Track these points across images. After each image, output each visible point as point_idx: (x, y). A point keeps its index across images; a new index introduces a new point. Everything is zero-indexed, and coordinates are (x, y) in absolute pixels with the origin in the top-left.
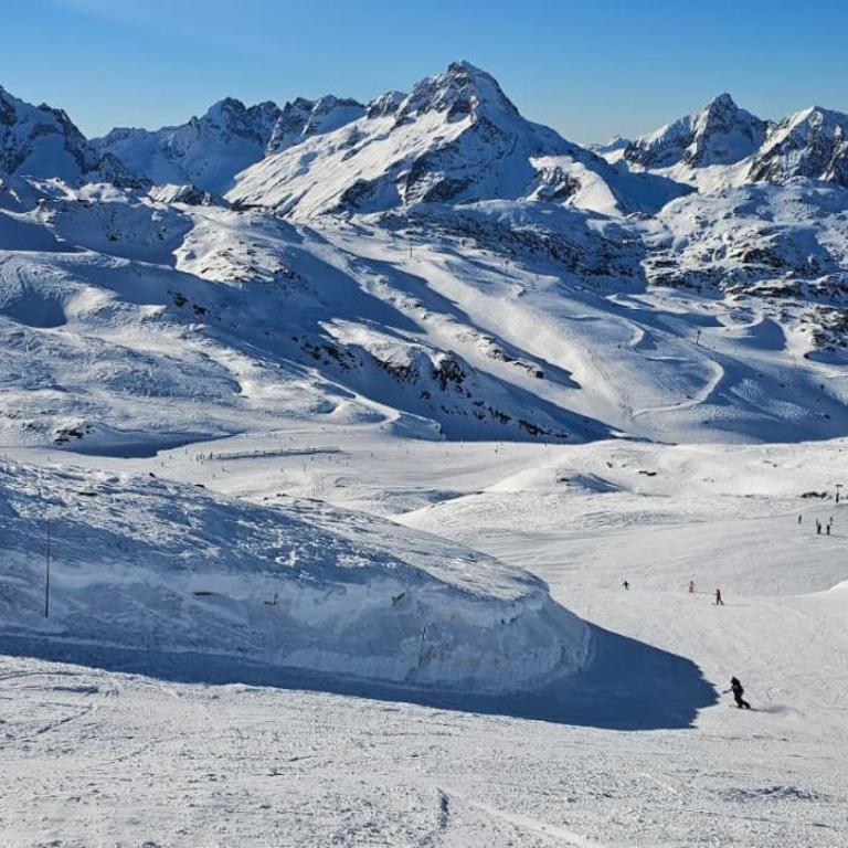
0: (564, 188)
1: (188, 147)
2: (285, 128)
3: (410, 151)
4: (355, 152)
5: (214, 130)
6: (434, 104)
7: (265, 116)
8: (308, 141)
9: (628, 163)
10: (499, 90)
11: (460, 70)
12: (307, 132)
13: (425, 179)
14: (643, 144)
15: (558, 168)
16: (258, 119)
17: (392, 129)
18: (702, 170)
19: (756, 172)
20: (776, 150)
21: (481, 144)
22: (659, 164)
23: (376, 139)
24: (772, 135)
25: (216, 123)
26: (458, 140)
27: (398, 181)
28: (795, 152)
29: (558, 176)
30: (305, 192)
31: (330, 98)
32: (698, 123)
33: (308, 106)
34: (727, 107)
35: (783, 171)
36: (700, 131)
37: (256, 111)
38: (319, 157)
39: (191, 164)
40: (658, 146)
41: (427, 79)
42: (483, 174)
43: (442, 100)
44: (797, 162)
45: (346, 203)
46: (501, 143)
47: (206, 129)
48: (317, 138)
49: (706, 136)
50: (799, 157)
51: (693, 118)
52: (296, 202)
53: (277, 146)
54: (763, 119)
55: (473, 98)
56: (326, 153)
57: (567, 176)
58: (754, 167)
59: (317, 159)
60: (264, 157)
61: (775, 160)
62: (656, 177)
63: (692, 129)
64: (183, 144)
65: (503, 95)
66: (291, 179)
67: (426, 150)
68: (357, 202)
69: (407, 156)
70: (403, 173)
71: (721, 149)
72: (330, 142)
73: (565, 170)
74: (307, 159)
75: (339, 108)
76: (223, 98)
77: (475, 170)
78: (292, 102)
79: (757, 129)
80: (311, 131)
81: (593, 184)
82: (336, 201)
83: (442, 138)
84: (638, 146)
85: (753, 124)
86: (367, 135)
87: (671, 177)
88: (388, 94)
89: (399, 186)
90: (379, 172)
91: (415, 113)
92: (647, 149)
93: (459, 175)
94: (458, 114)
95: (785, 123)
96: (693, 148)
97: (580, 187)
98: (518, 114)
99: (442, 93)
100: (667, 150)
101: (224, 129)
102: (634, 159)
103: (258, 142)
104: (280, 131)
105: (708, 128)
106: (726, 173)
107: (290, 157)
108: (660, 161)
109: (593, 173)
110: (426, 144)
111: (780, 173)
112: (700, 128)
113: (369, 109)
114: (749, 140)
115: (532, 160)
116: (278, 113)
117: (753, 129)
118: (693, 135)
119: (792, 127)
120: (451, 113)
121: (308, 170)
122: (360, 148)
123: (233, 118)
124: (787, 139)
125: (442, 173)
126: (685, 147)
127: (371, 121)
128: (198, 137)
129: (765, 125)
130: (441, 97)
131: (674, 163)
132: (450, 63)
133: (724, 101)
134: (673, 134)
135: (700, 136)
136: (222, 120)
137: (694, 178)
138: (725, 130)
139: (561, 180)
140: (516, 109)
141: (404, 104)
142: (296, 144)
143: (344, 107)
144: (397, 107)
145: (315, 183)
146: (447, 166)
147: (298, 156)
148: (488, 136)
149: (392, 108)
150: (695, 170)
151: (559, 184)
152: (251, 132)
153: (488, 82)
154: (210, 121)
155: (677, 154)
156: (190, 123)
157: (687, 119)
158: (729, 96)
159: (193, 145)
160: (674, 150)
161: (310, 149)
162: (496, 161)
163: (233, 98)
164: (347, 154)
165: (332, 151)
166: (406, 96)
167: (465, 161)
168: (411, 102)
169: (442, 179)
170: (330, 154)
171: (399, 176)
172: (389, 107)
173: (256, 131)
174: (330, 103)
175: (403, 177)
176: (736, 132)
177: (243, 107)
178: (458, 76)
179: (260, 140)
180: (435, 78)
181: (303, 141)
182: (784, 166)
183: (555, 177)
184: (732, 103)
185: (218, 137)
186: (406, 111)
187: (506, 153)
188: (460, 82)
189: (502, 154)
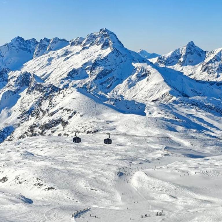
0: (145, 74)
1: (5, 54)
2: (40, 48)
3: (89, 59)
4: (68, 58)
5: (13, 48)
6: (96, 43)
7: (31, 43)
8: (49, 53)
9: (159, 63)
10: (117, 39)
11: (104, 31)
12: (49, 50)
13: (97, 69)
14: (164, 57)
15: (142, 67)
16: (29, 44)
17: (81, 51)
18: (185, 67)
19: (204, 69)
20: (211, 61)
21: (115, 58)
22: (170, 65)
23: (75, 54)
24: (208, 56)
25: (14, 45)
26: (107, 56)
27: (86, 69)
28: (217, 62)
29: (143, 70)
30: (52, 72)
31: (56, 38)
32: (183, 51)
33: (48, 41)
34: (192, 46)
35: (213, 69)
36: (183, 54)
37: (28, 41)
38: (54, 59)
39: (7, 59)
40: (169, 58)
41: (92, 34)
42: (116, 68)
43: (99, 41)
44: (218, 66)
45: (69, 76)
46: (122, 58)
47: (11, 47)
48: (53, 52)
49: (185, 56)
50: (218, 64)
51: (181, 49)
52: (49, 75)
53: (37, 55)
54: (204, 51)
55: (110, 41)
56: (57, 57)
57: (146, 70)
58: (203, 67)
59: (53, 60)
60: (32, 58)
61: (210, 65)
62: (169, 69)
63: (181, 52)
64: (3, 53)
65: (119, 40)
66: (45, 66)
67: (95, 59)
68: (73, 76)
69: (89, 61)
70: (88, 66)
71: (190, 60)
72: (57, 54)
73: (145, 68)
74: (50, 60)
75: (59, 42)
76: (17, 37)
77: (113, 67)
78: (42, 39)
79: (203, 53)
80: (50, 50)
81: (155, 73)
82: (65, 76)
83: (101, 55)
84: (162, 58)
85: (201, 52)
86: (71, 52)
87: (174, 69)
88: (78, 38)
89: (87, 71)
90: (79, 66)
91: (89, 45)
92: (166, 59)
93: (108, 68)
94: (105, 47)
95: (213, 52)
96: (182, 59)
97: (151, 74)
98: (123, 46)
99: (98, 39)
100: (172, 60)
101: (17, 47)
102: (161, 62)
103: (29, 52)
104: (38, 49)
105: (186, 53)
106: (193, 68)
107: (43, 59)
108: (170, 63)
109: (155, 69)
110: (95, 56)
111: (212, 69)
112: (183, 53)
113: (71, 42)
114: (200, 57)
115: (133, 64)
116: (37, 43)
117: (201, 54)
118: (181, 55)
119: (215, 54)
120: (103, 46)
121: (51, 64)
122: (70, 57)
123: (20, 44)
124: (214, 58)
125: (103, 67)
126: (178, 59)
127: (71, 47)
128: (8, 50)
129: (206, 52)
130: (98, 40)
131: (175, 64)
132: (101, 29)
133: (191, 44)
134: (174, 54)
135: (184, 55)
136: (16, 44)
137: (182, 70)
138: (192, 53)
139: (144, 71)
140: (123, 45)
141: (84, 42)
142: (45, 54)
143: (61, 42)
144: (81, 43)
145: (55, 68)
146: (104, 65)
147: (47, 58)
148: (117, 55)
149: (80, 43)
150: (182, 67)
151: (143, 72)
152: (27, 49)
153: (113, 36)
154: (12, 44)
155: (175, 61)
156: (5, 45)
157: (179, 49)
158: (193, 42)
159: (7, 52)
160: (175, 59)
161: (51, 56)
162: (120, 63)
163: (20, 37)
164: (65, 59)
165: (59, 57)
166: (85, 39)
167: (110, 63)
168: (87, 41)
169: (103, 69)
170: (58, 58)
171: (87, 68)
172: (78, 43)
173: (29, 48)
174: (56, 40)
175: (88, 68)
176: (195, 54)
177: (24, 40)
178: (104, 33)
179: (30, 52)
180: (95, 33)
181: (48, 53)
182: (213, 67)
183: (142, 70)
184: (194, 44)
185: (15, 50)
186: (85, 44)
187: (124, 61)
188: (105, 36)
189: (122, 61)
